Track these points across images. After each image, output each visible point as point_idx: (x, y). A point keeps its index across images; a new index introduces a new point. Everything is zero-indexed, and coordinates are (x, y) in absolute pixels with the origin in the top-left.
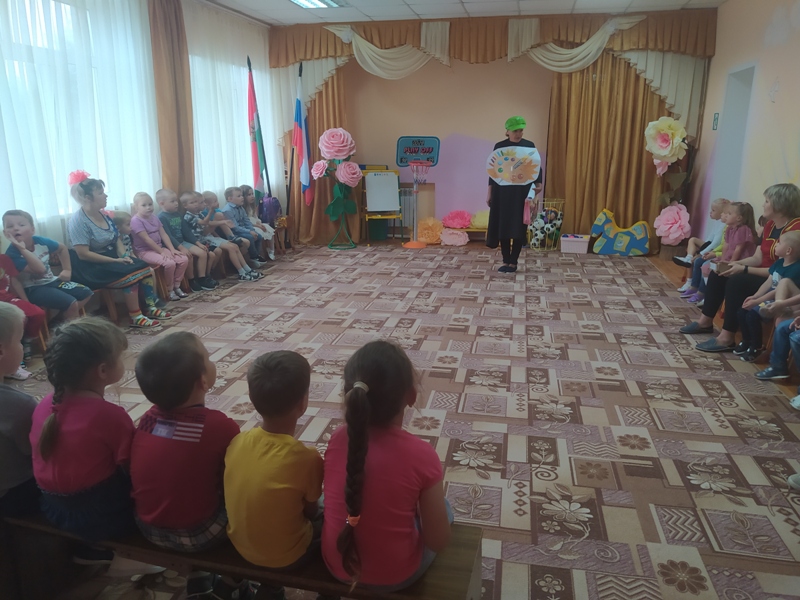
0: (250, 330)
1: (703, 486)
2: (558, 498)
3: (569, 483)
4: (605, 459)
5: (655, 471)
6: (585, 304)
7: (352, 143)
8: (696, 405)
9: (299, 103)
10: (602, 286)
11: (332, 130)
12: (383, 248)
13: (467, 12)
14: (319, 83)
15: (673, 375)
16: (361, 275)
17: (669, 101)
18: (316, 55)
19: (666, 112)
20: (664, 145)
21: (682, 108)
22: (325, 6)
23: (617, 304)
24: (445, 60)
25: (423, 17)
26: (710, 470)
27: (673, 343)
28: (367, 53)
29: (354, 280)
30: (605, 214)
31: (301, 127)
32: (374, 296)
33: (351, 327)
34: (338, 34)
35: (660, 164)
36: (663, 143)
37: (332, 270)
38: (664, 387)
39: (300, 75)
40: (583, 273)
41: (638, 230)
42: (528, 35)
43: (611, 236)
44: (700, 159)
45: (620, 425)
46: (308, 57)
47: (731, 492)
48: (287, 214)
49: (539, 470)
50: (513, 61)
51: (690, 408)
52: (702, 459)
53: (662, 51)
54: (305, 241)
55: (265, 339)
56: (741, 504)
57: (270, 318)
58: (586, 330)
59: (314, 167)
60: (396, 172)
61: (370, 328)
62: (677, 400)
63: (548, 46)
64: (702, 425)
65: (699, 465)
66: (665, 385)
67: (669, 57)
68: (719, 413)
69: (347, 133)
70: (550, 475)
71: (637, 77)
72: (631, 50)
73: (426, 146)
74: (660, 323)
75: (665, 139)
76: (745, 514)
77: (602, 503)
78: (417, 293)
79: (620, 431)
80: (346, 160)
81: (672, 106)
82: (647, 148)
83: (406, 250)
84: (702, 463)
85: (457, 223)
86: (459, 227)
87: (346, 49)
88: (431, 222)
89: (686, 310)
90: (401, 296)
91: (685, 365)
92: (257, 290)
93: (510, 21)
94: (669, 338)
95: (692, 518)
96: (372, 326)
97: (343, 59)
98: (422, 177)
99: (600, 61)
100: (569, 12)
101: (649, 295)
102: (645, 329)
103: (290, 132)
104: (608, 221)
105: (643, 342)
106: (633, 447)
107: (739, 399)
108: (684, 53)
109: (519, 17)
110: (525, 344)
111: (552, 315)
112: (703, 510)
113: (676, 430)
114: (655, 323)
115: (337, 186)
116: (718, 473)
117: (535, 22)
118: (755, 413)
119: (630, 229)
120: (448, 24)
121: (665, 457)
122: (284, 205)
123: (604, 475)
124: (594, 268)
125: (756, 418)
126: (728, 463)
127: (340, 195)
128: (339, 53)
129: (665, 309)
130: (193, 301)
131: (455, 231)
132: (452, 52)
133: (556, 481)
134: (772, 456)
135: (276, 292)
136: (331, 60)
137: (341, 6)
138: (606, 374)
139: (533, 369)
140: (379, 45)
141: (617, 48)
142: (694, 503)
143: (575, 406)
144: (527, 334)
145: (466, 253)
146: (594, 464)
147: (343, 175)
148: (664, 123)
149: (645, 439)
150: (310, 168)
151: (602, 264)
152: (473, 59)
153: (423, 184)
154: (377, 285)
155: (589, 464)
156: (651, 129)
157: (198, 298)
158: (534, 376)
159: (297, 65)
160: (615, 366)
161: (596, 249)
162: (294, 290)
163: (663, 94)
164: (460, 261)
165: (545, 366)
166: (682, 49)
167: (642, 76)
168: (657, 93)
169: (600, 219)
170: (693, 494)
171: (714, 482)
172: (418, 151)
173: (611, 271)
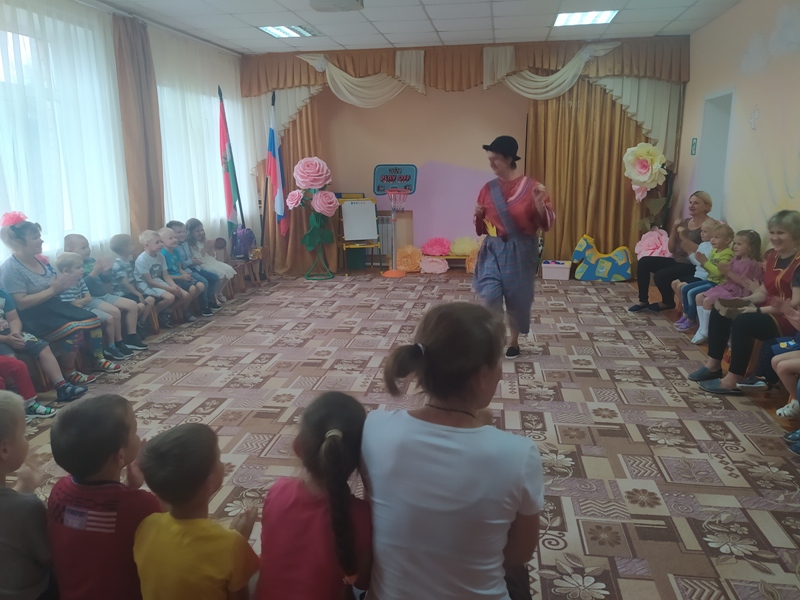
0: (225, 375)
1: (723, 550)
2: (570, 571)
3: (580, 553)
4: (614, 520)
5: (669, 534)
6: (573, 337)
7: (327, 172)
8: (701, 451)
9: (272, 132)
10: (589, 316)
11: (307, 159)
12: (362, 277)
13: (441, 41)
14: (292, 111)
15: (673, 415)
16: (340, 308)
17: (646, 127)
18: (289, 84)
19: (643, 138)
20: (644, 171)
21: (659, 134)
22: (298, 35)
23: (605, 335)
24: (421, 88)
25: (397, 46)
26: (726, 529)
27: (668, 378)
28: (341, 82)
29: (334, 314)
30: (586, 240)
31: (274, 156)
32: (355, 332)
33: (332, 368)
34: (311, 63)
35: (639, 190)
36: (641, 169)
37: (310, 304)
38: (665, 431)
39: (273, 104)
40: (567, 302)
41: (619, 255)
42: (504, 62)
43: (593, 262)
44: (677, 183)
45: (626, 477)
46: (281, 86)
47: (754, 556)
48: (262, 245)
49: (546, 537)
50: (488, 88)
51: (695, 454)
52: (716, 516)
53: (638, 77)
54: (281, 272)
55: (242, 385)
56: (767, 572)
57: (247, 360)
58: (578, 366)
59: (289, 196)
60: (373, 200)
61: (353, 370)
62: (681, 445)
63: (523, 73)
64: (711, 474)
65: (713, 523)
66: (667, 428)
67: (645, 83)
68: (727, 459)
69: (322, 162)
70: (558, 543)
71: (614, 103)
72: (607, 76)
73: (403, 174)
74: (652, 357)
75: (644, 165)
76: (774, 585)
77: (617, 575)
78: (399, 327)
79: (627, 485)
80: (322, 189)
81: (649, 132)
82: (626, 174)
83: (385, 279)
84: (717, 520)
85: (436, 250)
86: (438, 254)
87: (319, 78)
88: (409, 250)
89: (676, 341)
90: (383, 332)
91: (683, 404)
92: (232, 328)
93: (485, 50)
94: (664, 374)
95: (717, 592)
96: (355, 367)
97: (317, 87)
98: (400, 205)
99: (575, 88)
100: (543, 40)
101: (637, 324)
102: (637, 363)
103: (264, 161)
104: (589, 247)
105: (638, 379)
106: (642, 504)
107: (744, 443)
108: (659, 79)
109: (493, 45)
110: (516, 384)
111: (541, 349)
112: (727, 581)
113: (684, 481)
114: (646, 356)
115: (312, 216)
116: (736, 533)
117: (510, 50)
118: (764, 459)
119: (611, 255)
120: (423, 52)
121: (678, 515)
122: (258, 235)
123: (615, 541)
124: (577, 296)
125: (765, 464)
126: (745, 520)
127: (317, 225)
128: (312, 82)
129: (655, 340)
130: (164, 342)
131: (435, 259)
132: (427, 80)
133: (565, 550)
134: (791, 510)
135: (252, 331)
136: (304, 90)
137: (314, 35)
138: (604, 417)
139: (527, 413)
140: (353, 74)
141: (592, 74)
142: (716, 572)
143: (576, 455)
144: (517, 372)
145: (447, 281)
146: (604, 527)
147: (319, 204)
148: (642, 149)
149: (653, 494)
150: (285, 198)
151: (586, 292)
152: (448, 88)
153: (401, 212)
154: (357, 320)
155: (599, 527)
156: (629, 155)
157: (168, 340)
158: (529, 421)
159: (270, 95)
160: (612, 406)
161: (578, 275)
162: (271, 327)
163: (640, 119)
164: (441, 291)
165: (539, 409)
166: (658, 75)
167: (619, 102)
168: (634, 118)
169: (581, 245)
170: (713, 559)
171: (734, 545)
172: (395, 179)
173: (595, 299)
